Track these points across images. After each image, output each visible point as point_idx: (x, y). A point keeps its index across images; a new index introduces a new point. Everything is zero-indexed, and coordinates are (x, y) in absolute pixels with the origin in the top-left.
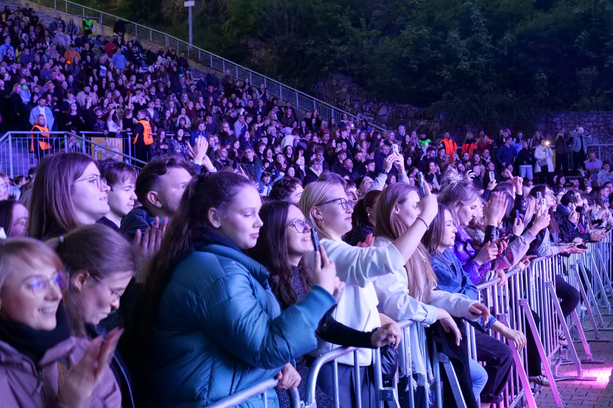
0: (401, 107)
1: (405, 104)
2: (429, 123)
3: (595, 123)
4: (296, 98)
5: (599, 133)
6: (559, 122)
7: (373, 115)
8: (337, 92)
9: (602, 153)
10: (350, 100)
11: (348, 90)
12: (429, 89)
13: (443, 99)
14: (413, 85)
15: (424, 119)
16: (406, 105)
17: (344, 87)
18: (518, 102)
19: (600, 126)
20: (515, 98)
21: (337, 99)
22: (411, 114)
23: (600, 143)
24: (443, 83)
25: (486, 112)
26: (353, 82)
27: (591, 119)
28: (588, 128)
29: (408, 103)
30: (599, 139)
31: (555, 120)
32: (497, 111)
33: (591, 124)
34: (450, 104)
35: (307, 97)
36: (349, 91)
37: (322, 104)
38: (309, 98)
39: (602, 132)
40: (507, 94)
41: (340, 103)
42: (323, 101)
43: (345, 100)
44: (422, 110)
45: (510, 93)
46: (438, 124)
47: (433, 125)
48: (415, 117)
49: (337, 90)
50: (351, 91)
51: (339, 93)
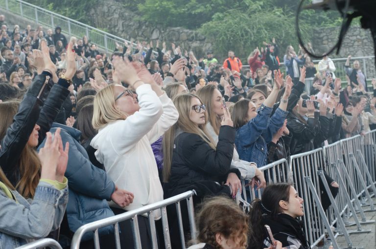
0: (173, 30)
1: (176, 26)
2: (202, 44)
3: (358, 37)
4: (68, 26)
5: (363, 46)
6: (325, 38)
7: (146, 39)
8: (109, 18)
9: (367, 65)
10: (123, 25)
11: (120, 16)
12: (199, 11)
13: (214, 20)
14: (184, 8)
15: (197, 40)
16: (178, 28)
17: (116, 13)
18: (286, 20)
19: (364, 39)
20: (282, 16)
21: (110, 25)
22: (184, 36)
23: (364, 56)
24: (212, 5)
25: (255, 31)
26: (124, 7)
27: (355, 33)
28: (353, 42)
29: (180, 26)
30: (363, 52)
31: (322, 35)
32: (266, 29)
33: (354, 38)
34: (220, 24)
35: (79, 24)
36: (122, 16)
37: (95, 30)
38: (81, 25)
39: (366, 45)
40: (275, 12)
41: (113, 29)
42: (96, 27)
43: (117, 25)
44: (194, 32)
45: (278, 11)
46: (210, 45)
47: (206, 46)
48: (188, 39)
49: (108, 16)
50: (123, 16)
51: (111, 20)
